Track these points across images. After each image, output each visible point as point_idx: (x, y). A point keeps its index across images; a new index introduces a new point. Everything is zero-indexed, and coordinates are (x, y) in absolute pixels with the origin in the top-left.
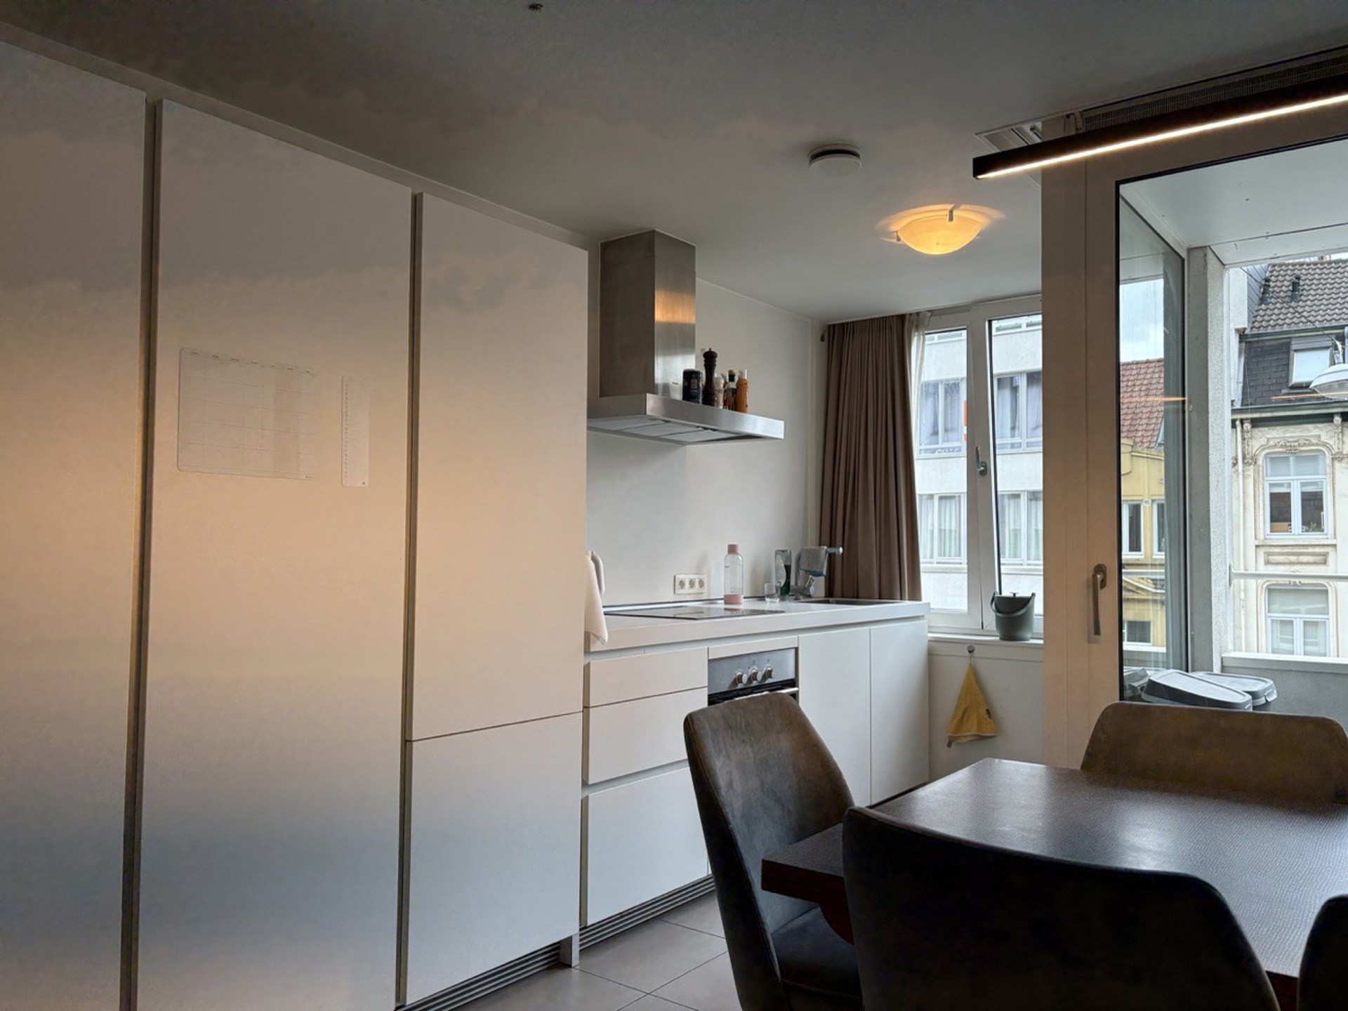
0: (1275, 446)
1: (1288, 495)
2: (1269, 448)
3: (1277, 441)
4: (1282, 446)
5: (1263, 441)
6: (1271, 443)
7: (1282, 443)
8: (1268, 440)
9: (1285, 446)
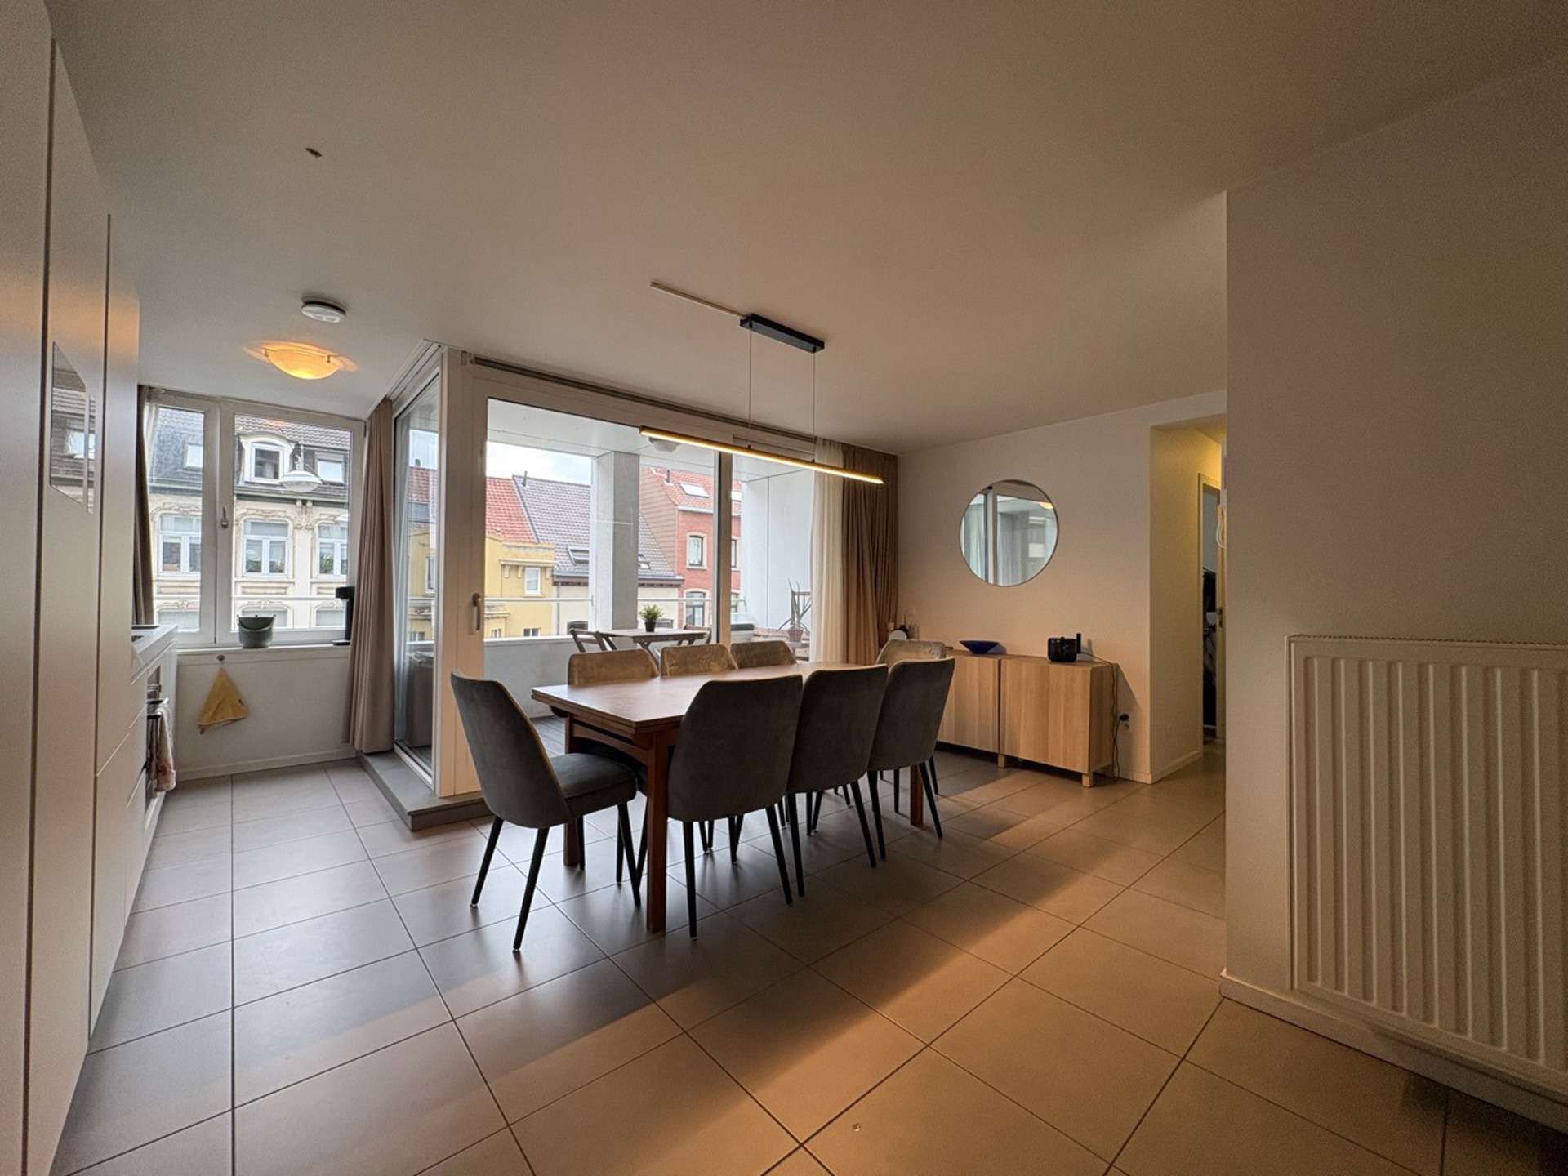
0: (170, 509)
1: (178, 546)
2: (165, 509)
3: (171, 505)
4: (176, 510)
5: (160, 504)
6: (167, 506)
7: (176, 507)
8: (164, 504)
9: (179, 510)
